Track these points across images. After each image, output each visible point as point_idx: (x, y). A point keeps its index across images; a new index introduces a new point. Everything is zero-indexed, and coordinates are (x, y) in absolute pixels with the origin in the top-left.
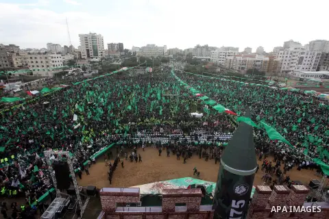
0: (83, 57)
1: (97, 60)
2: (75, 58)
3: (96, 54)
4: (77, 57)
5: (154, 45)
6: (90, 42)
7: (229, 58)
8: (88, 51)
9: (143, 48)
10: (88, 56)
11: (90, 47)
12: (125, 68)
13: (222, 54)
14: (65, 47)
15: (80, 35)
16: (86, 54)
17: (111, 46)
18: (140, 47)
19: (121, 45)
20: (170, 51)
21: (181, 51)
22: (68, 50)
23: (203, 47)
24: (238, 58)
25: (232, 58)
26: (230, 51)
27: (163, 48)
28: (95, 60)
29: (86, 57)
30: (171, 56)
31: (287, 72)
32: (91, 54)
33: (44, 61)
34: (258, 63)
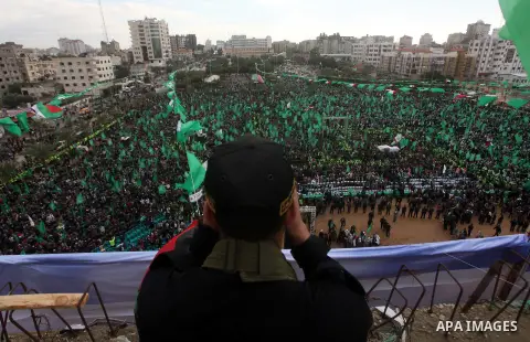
0: (136, 61)
1: (162, 65)
2: (124, 63)
4: (127, 60)
6: (147, 33)
7: (387, 54)
8: (144, 49)
10: (146, 58)
11: (148, 43)
13: (374, 48)
14: (103, 43)
16: (141, 55)
17: (176, 40)
19: (192, 38)
23: (333, 37)
25: (393, 54)
26: (384, 43)
27: (265, 41)
28: (157, 64)
29: (141, 60)
30: (283, 54)
31: (486, 75)
32: (151, 54)
33: (84, 68)
34: (439, 62)
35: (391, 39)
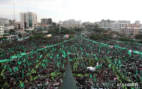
0: (21, 28)
1: (32, 30)
2: (15, 28)
3: (31, 25)
4: (17, 27)
5: (73, 20)
6: (27, 17)
8: (25, 23)
9: (65, 22)
10: (25, 27)
11: (27, 21)
12: (49, 35)
13: (118, 25)
14: (10, 20)
15: (21, 13)
16: (24, 25)
17: (43, 20)
18: (63, 21)
19: (50, 20)
20: (84, 24)
21: (91, 23)
22: (12, 23)
23: (106, 21)
24: (129, 28)
25: (124, 27)
26: (123, 23)
27: (79, 22)
28: (30, 29)
29: (23, 28)
30: (84, 27)
32: (28, 25)
35: (129, 22)
